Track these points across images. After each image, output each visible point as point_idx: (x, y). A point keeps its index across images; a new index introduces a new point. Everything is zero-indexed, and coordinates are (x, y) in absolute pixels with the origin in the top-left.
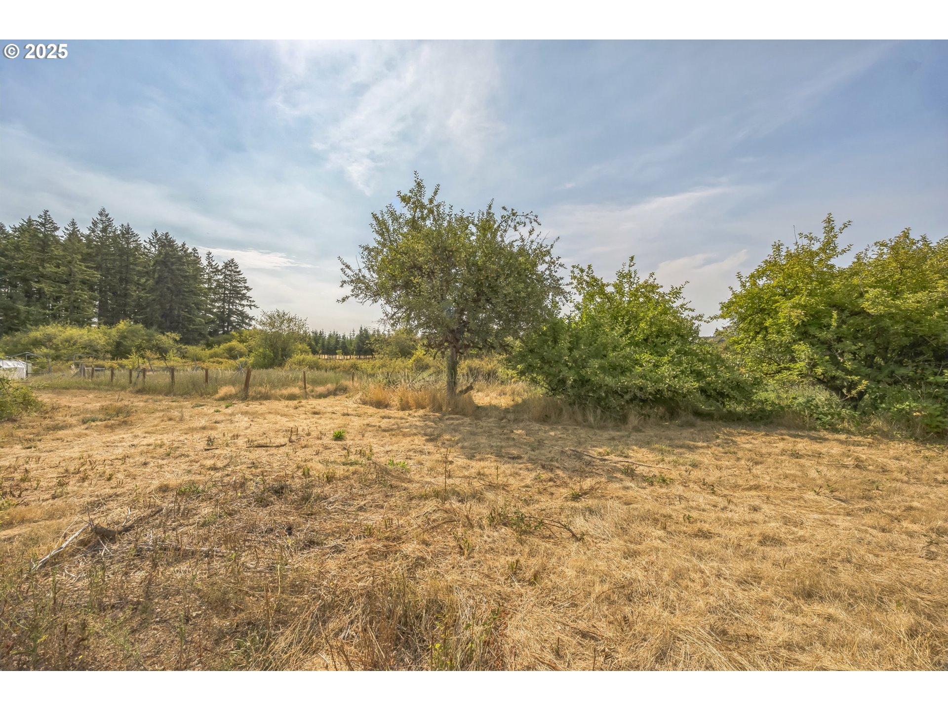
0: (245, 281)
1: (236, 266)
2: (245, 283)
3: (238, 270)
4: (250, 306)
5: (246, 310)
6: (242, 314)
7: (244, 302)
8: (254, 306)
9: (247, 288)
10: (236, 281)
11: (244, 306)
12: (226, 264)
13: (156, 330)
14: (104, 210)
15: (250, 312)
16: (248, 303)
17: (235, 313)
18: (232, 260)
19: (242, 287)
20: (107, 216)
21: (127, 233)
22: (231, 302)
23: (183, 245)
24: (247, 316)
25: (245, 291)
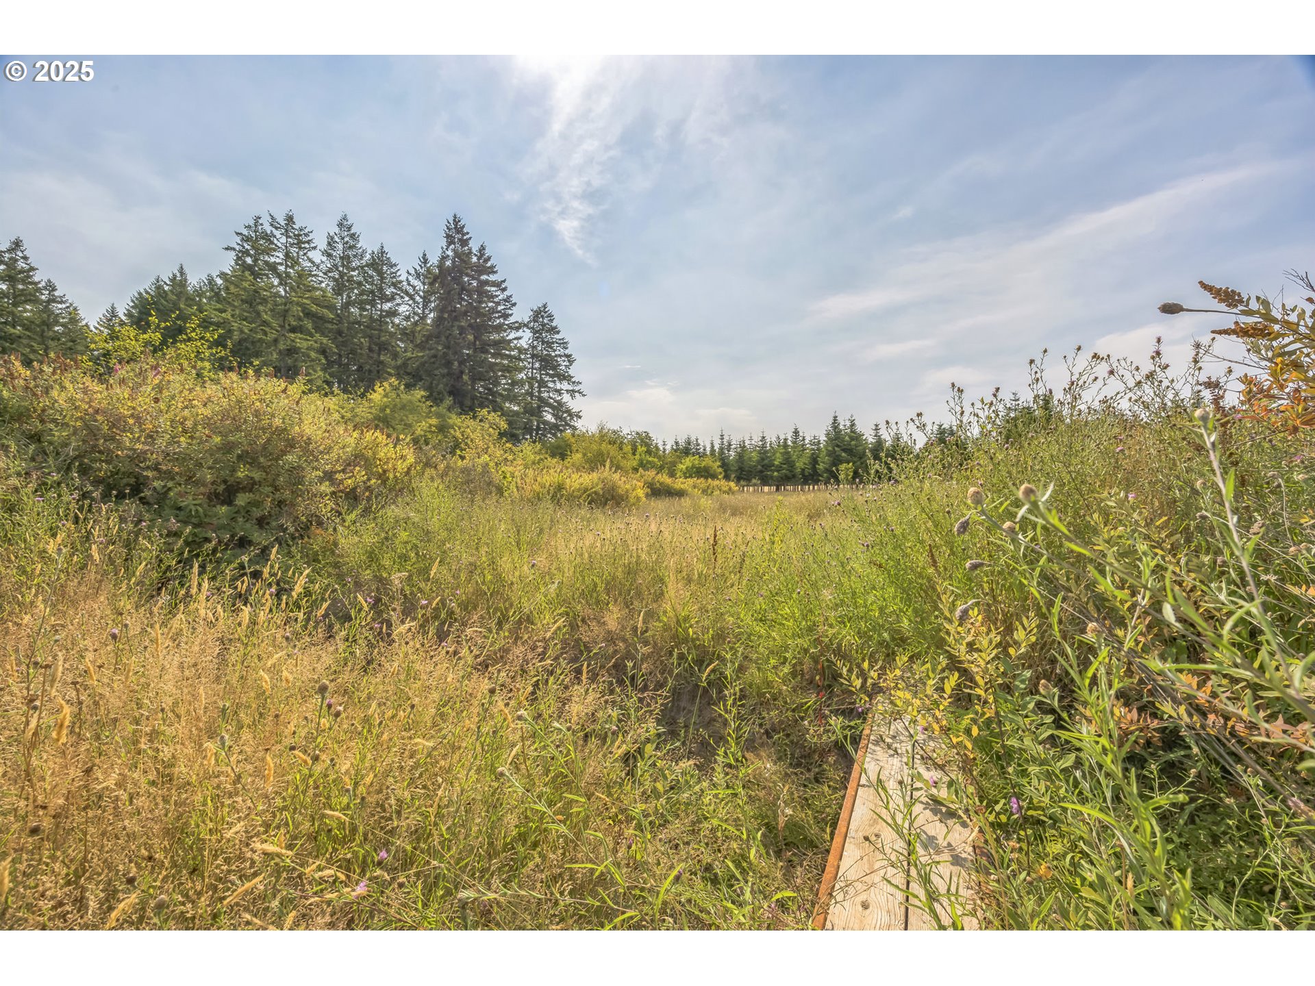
0: (564, 344)
1: (551, 317)
2: (565, 348)
3: (553, 324)
4: (572, 393)
5: (566, 398)
6: (559, 408)
7: (565, 386)
8: (579, 392)
9: (568, 358)
10: (552, 345)
11: (559, 392)
12: (535, 312)
14: (345, 218)
15: (574, 404)
16: (570, 388)
17: (550, 406)
18: (545, 306)
19: (560, 356)
20: (349, 228)
21: (380, 262)
22: (542, 384)
23: (482, 249)
24: (568, 411)
25: (564, 364)
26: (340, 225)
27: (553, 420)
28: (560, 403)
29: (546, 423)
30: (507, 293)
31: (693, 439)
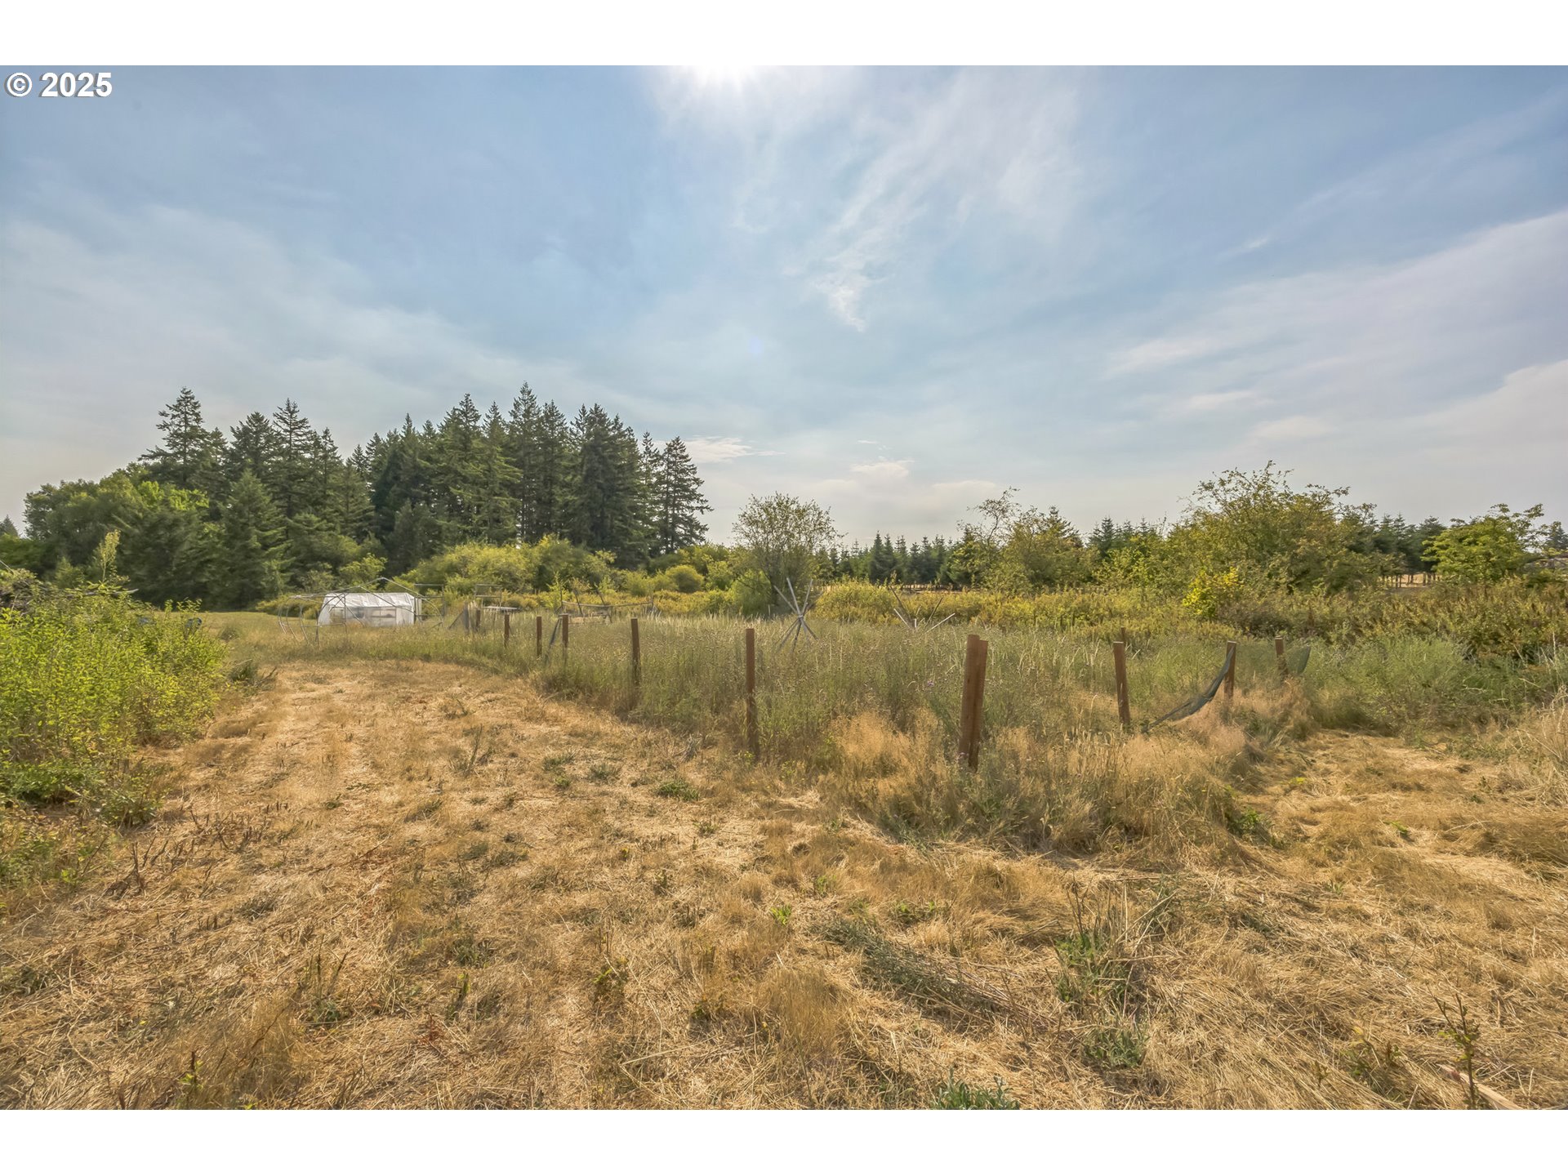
0: (694, 470)
1: (683, 448)
2: (694, 473)
3: (685, 454)
4: (701, 509)
5: (696, 514)
6: (690, 523)
7: (694, 504)
8: (707, 507)
9: (697, 481)
10: (683, 471)
11: (692, 509)
12: (669, 446)
13: (584, 549)
14: (526, 386)
15: (701, 519)
16: (699, 505)
17: (683, 522)
18: (678, 439)
19: (691, 480)
20: (529, 392)
21: (551, 414)
23: (616, 420)
24: (698, 525)
25: (694, 486)
26: (523, 392)
27: (685, 533)
28: (691, 519)
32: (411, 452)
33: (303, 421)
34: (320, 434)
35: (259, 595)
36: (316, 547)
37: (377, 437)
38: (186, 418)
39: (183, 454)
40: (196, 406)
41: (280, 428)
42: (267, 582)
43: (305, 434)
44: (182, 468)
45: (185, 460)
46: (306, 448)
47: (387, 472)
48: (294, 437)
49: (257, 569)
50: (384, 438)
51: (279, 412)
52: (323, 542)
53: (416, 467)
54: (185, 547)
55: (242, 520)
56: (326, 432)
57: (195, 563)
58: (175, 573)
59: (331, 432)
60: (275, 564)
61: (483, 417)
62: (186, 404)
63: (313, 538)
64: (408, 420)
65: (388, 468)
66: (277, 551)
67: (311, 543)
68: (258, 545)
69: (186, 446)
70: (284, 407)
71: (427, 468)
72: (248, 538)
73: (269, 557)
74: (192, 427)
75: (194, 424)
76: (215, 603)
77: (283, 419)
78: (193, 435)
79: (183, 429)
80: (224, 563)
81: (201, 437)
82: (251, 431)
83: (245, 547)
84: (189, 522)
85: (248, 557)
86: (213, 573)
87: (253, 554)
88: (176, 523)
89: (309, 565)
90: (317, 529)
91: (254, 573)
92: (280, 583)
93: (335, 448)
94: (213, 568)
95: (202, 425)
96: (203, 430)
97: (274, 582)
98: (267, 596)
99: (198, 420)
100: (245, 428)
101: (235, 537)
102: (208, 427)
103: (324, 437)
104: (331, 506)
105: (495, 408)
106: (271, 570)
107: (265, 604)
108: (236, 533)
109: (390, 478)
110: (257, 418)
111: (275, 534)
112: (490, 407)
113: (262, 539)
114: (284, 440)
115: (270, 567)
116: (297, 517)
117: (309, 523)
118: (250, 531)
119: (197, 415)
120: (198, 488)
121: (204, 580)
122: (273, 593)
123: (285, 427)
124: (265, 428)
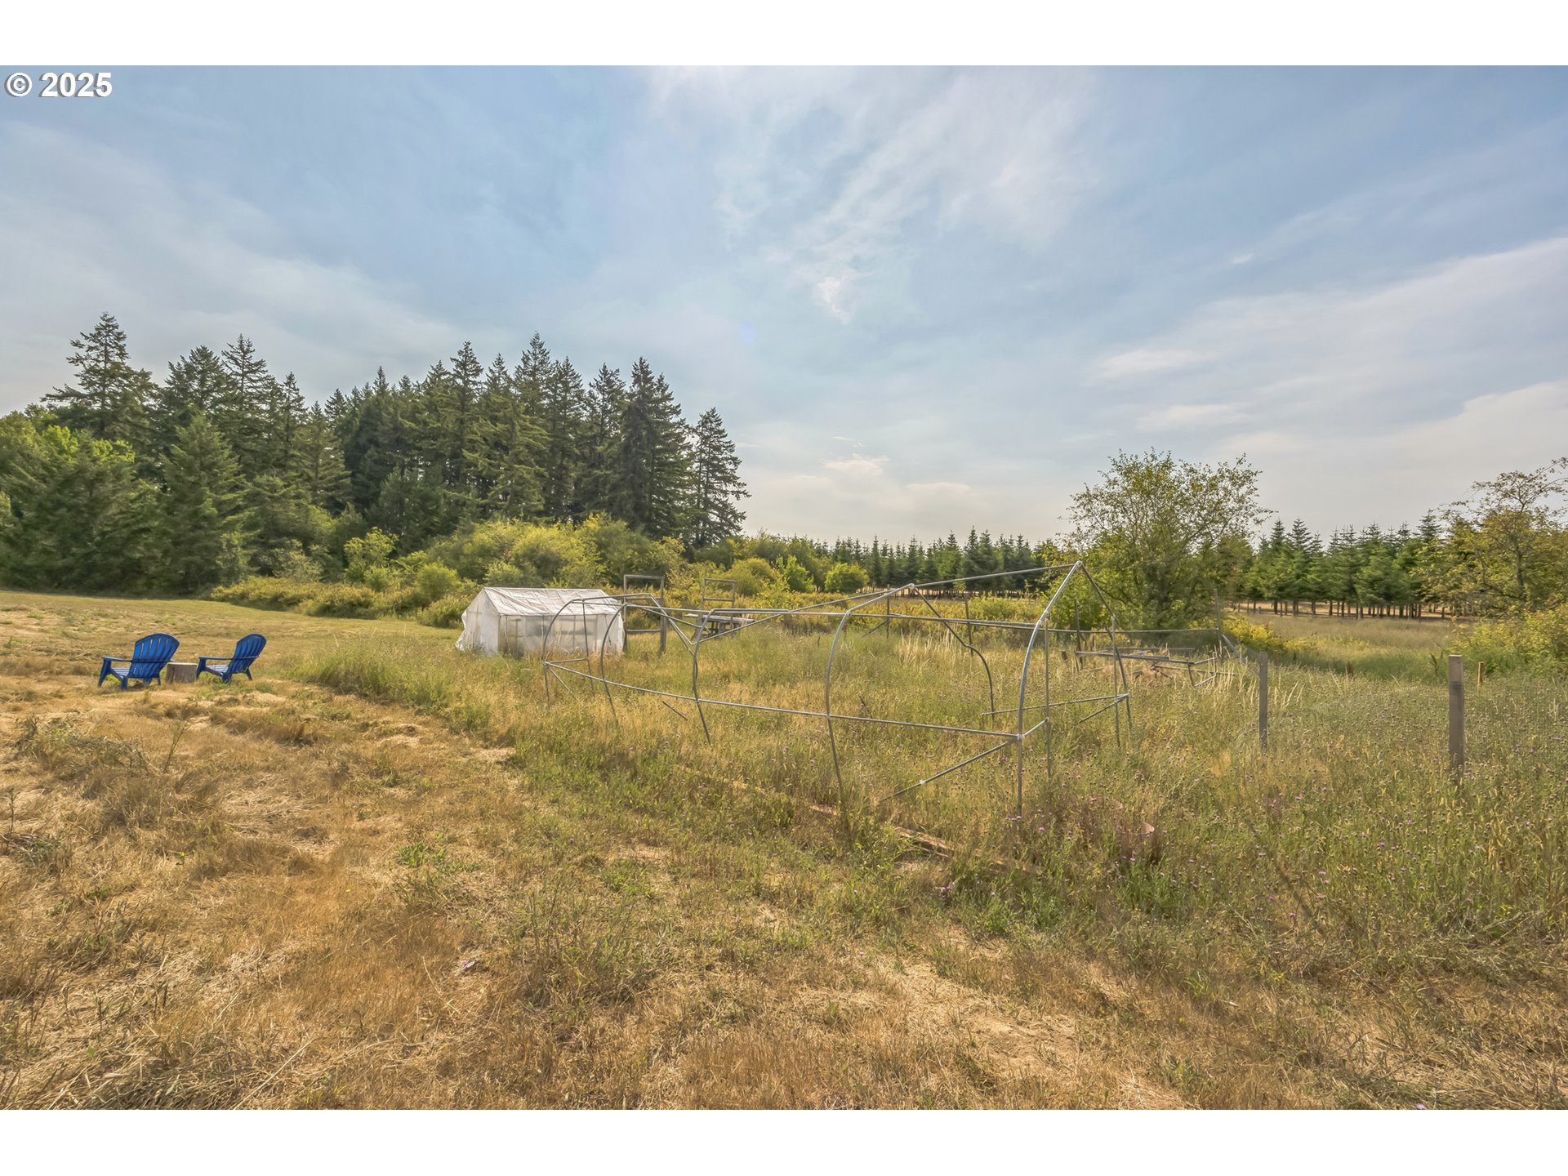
0: (731, 448)
1: (719, 422)
2: (732, 451)
3: (721, 428)
4: (737, 494)
5: (731, 499)
6: (724, 510)
7: (731, 487)
8: (744, 493)
9: (735, 461)
10: (717, 449)
11: (725, 493)
12: (704, 417)
13: (643, 533)
14: (537, 337)
15: (737, 505)
16: (735, 489)
17: (716, 507)
18: (713, 411)
19: (727, 459)
20: (541, 345)
21: (565, 374)
22: (709, 487)
24: (733, 512)
25: (730, 467)
26: (534, 344)
27: (718, 520)
28: (725, 505)
29: (712, 524)
30: (681, 416)
31: (854, 541)
32: (391, 410)
33: (260, 364)
34: (280, 381)
35: (213, 578)
36: (282, 520)
37: (338, 394)
38: (106, 351)
39: (102, 395)
40: (120, 337)
41: (230, 369)
42: (225, 561)
43: (261, 380)
44: (99, 414)
45: (103, 405)
46: (261, 398)
47: (358, 434)
48: (247, 383)
49: (212, 544)
50: (347, 395)
51: (229, 349)
52: (289, 513)
53: (398, 428)
54: (113, 510)
55: (192, 479)
56: (291, 378)
57: (125, 532)
58: (98, 544)
59: (296, 379)
60: (236, 537)
61: (486, 371)
62: (107, 334)
63: (277, 508)
64: (381, 374)
65: (361, 429)
66: (237, 521)
67: (275, 514)
68: (214, 510)
69: (105, 386)
70: (236, 345)
71: (413, 430)
72: (199, 501)
73: (229, 527)
74: (114, 363)
75: (117, 359)
76: (149, 585)
77: (235, 360)
78: (113, 373)
79: (102, 365)
80: (165, 533)
81: (125, 376)
82: (195, 369)
83: (196, 513)
84: (119, 477)
85: (197, 527)
86: (148, 547)
87: (205, 524)
88: (100, 477)
89: (272, 541)
90: (284, 495)
91: (206, 548)
92: (242, 562)
93: (301, 398)
94: (151, 540)
95: (127, 362)
96: (128, 369)
97: (234, 560)
98: (223, 579)
99: (122, 355)
100: (188, 366)
101: (181, 499)
102: (134, 363)
103: (288, 384)
104: (295, 469)
105: (499, 362)
106: (230, 546)
107: (220, 590)
108: (180, 497)
109: (363, 440)
110: (204, 354)
111: (235, 499)
112: (494, 359)
113: (218, 504)
114: (234, 383)
115: (228, 541)
116: (258, 479)
117: (273, 488)
118: (203, 493)
119: (121, 348)
120: (124, 437)
121: (138, 555)
122: (232, 575)
123: (236, 369)
124: (214, 367)
